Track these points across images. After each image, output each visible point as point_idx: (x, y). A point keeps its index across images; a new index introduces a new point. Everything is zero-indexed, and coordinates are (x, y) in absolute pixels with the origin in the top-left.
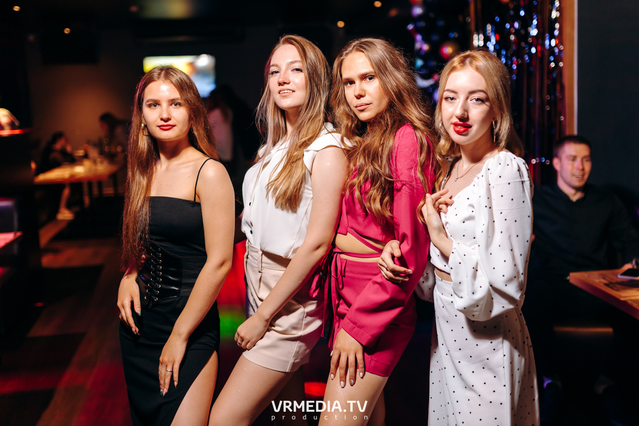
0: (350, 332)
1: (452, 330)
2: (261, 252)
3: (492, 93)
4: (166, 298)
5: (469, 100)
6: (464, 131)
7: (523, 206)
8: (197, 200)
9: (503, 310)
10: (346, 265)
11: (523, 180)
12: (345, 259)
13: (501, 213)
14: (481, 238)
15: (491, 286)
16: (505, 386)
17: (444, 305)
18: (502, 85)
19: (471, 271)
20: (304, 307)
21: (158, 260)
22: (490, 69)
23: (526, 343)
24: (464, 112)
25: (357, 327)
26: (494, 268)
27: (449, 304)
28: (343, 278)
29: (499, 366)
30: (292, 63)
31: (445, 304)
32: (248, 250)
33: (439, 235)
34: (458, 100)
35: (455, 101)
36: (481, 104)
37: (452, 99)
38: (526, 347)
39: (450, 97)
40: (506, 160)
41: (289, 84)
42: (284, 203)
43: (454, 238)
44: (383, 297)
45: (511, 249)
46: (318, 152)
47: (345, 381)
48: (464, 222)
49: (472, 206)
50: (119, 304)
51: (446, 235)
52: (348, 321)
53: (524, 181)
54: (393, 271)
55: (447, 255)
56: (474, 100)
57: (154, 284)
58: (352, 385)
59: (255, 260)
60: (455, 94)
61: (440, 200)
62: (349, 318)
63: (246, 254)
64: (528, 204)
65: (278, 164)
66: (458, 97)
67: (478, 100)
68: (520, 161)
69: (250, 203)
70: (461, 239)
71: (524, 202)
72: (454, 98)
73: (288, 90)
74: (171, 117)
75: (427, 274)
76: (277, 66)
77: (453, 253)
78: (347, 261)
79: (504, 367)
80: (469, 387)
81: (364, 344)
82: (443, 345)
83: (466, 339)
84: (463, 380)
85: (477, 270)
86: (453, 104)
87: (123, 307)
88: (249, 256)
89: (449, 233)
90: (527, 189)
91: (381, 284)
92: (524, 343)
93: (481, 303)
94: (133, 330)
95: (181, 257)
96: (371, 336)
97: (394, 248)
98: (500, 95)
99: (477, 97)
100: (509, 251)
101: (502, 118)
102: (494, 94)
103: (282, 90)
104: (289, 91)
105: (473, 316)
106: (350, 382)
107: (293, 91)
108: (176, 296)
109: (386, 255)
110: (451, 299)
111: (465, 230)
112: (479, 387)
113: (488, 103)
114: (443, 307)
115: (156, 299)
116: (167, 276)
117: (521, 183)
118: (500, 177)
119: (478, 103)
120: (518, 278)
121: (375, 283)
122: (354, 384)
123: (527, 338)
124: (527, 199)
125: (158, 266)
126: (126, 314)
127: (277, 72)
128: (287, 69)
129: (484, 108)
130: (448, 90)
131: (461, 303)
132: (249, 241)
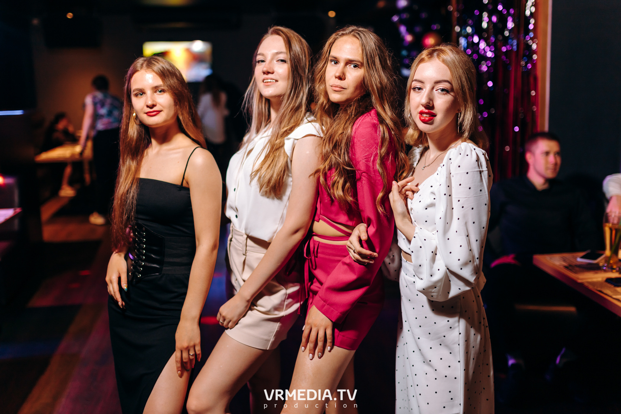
0: (321, 309)
1: (414, 308)
2: (245, 236)
3: (457, 84)
4: (149, 275)
5: (434, 90)
6: (429, 120)
7: (480, 195)
8: (185, 184)
9: (460, 291)
10: (319, 247)
11: (481, 170)
12: (318, 242)
13: (459, 201)
14: (440, 224)
15: (448, 269)
16: (459, 362)
17: (407, 285)
18: (467, 77)
19: (429, 255)
20: (286, 289)
21: (142, 239)
22: (456, 62)
23: (482, 323)
24: (430, 101)
25: (328, 305)
26: (451, 253)
27: (411, 284)
28: (316, 258)
29: (455, 343)
30: (278, 53)
31: (408, 283)
32: (232, 233)
33: (403, 220)
34: (424, 90)
35: (422, 91)
36: (446, 94)
37: (420, 89)
38: (483, 327)
39: (418, 88)
40: (466, 150)
41: (273, 73)
42: (268, 191)
43: (417, 223)
44: (351, 277)
45: (467, 234)
46: (299, 140)
47: (314, 354)
48: (426, 209)
49: (433, 193)
50: (107, 279)
51: (411, 221)
52: (319, 299)
53: (483, 171)
54: (360, 254)
55: (410, 239)
56: (440, 90)
57: (138, 261)
58: (320, 358)
59: (240, 244)
60: (422, 83)
61: (406, 188)
62: (320, 296)
63: (230, 237)
64: (485, 192)
65: (261, 151)
66: (425, 87)
67: (443, 90)
68: (480, 152)
69: (235, 189)
70: (423, 224)
71: (481, 190)
72: (422, 88)
73: (271, 79)
74: (156, 103)
75: (393, 256)
76: (263, 55)
77: (415, 237)
78: (319, 243)
79: (459, 345)
80: (427, 362)
81: (334, 320)
82: (406, 321)
83: (426, 317)
84: (422, 354)
85: (436, 254)
86: (420, 93)
87: (111, 282)
88: (233, 239)
89: (414, 218)
90: (485, 178)
91: (349, 265)
92: (480, 323)
93: (439, 284)
94: (120, 303)
95: (164, 237)
96: (341, 313)
97: (361, 231)
98: (464, 87)
99: (442, 88)
100: (464, 237)
101: (465, 109)
102: (459, 84)
103: (265, 79)
104: (272, 81)
105: (432, 296)
106: (317, 355)
107: (277, 81)
108: (157, 273)
109: (354, 239)
110: (413, 279)
111: (428, 216)
112: (436, 362)
113: (452, 94)
114: (406, 286)
115: (139, 276)
116: (150, 254)
117: (479, 172)
118: (459, 166)
119: (443, 93)
120: (474, 262)
121: (344, 263)
122: (322, 356)
123: (484, 319)
124: (484, 188)
125: (142, 245)
126: (113, 289)
127: (263, 61)
128: (272, 59)
129: (449, 98)
130: (416, 80)
131: (421, 284)
132: (233, 224)
